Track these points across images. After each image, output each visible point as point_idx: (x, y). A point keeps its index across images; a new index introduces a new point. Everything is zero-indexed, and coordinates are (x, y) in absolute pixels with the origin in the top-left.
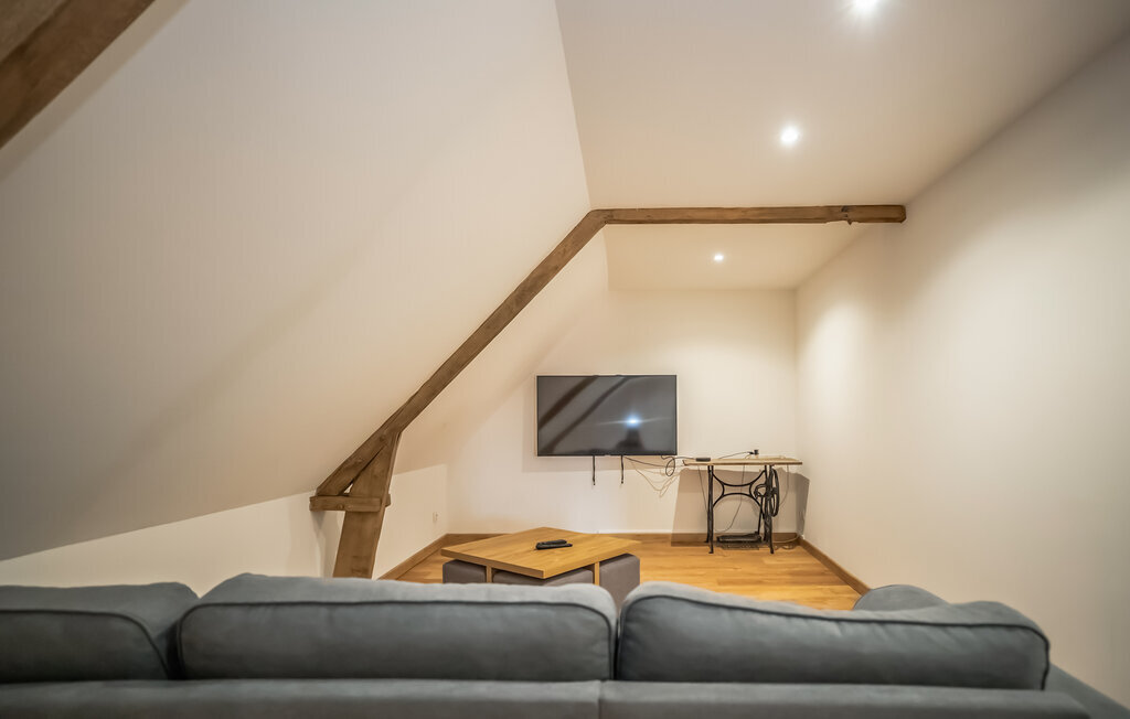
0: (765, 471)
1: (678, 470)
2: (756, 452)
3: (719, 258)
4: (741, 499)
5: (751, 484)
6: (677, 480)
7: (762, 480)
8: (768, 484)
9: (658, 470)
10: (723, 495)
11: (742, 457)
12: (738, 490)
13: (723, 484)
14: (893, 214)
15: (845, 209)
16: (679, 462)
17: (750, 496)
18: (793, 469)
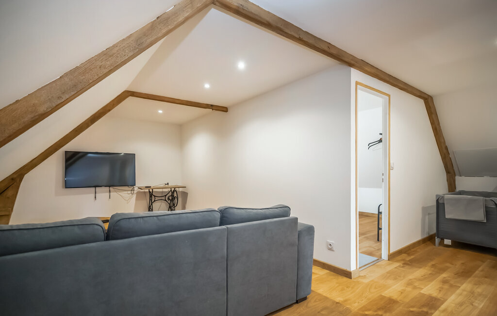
0: (171, 191)
1: (135, 192)
2: (168, 184)
3: (160, 112)
4: (162, 202)
5: (166, 196)
6: (135, 196)
7: (170, 194)
8: (172, 195)
9: (126, 192)
10: (155, 201)
11: (162, 186)
12: (160, 198)
13: (155, 196)
14: (224, 109)
15: (212, 105)
16: (136, 189)
17: (166, 200)
18: (181, 189)
